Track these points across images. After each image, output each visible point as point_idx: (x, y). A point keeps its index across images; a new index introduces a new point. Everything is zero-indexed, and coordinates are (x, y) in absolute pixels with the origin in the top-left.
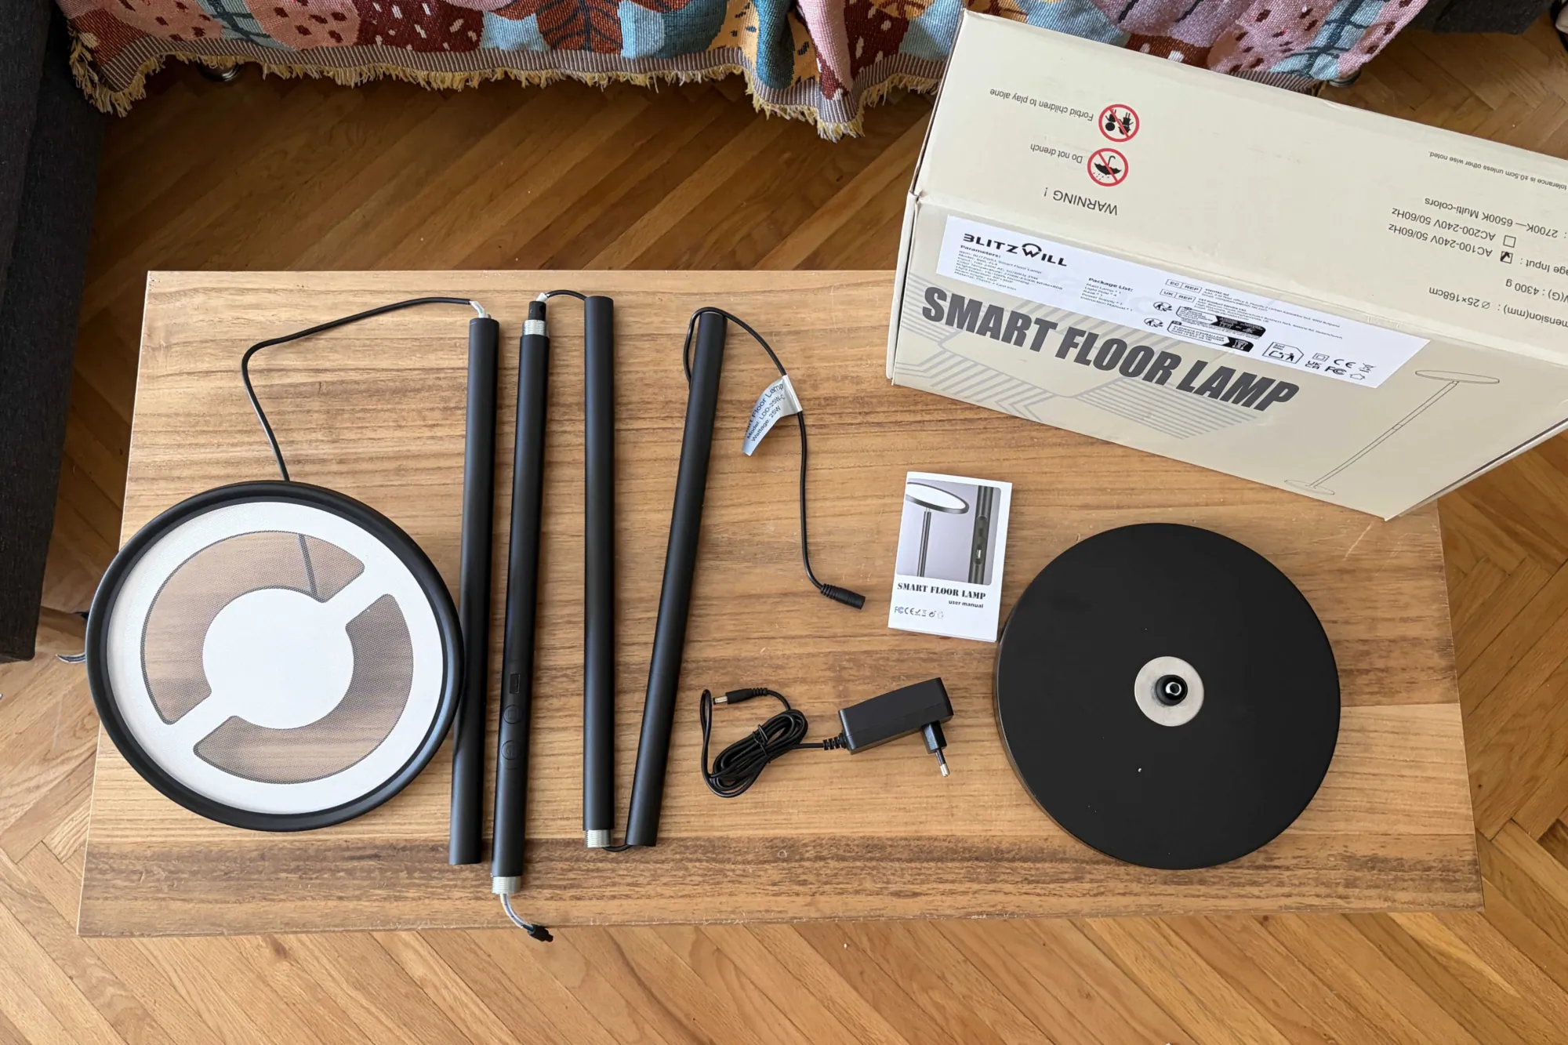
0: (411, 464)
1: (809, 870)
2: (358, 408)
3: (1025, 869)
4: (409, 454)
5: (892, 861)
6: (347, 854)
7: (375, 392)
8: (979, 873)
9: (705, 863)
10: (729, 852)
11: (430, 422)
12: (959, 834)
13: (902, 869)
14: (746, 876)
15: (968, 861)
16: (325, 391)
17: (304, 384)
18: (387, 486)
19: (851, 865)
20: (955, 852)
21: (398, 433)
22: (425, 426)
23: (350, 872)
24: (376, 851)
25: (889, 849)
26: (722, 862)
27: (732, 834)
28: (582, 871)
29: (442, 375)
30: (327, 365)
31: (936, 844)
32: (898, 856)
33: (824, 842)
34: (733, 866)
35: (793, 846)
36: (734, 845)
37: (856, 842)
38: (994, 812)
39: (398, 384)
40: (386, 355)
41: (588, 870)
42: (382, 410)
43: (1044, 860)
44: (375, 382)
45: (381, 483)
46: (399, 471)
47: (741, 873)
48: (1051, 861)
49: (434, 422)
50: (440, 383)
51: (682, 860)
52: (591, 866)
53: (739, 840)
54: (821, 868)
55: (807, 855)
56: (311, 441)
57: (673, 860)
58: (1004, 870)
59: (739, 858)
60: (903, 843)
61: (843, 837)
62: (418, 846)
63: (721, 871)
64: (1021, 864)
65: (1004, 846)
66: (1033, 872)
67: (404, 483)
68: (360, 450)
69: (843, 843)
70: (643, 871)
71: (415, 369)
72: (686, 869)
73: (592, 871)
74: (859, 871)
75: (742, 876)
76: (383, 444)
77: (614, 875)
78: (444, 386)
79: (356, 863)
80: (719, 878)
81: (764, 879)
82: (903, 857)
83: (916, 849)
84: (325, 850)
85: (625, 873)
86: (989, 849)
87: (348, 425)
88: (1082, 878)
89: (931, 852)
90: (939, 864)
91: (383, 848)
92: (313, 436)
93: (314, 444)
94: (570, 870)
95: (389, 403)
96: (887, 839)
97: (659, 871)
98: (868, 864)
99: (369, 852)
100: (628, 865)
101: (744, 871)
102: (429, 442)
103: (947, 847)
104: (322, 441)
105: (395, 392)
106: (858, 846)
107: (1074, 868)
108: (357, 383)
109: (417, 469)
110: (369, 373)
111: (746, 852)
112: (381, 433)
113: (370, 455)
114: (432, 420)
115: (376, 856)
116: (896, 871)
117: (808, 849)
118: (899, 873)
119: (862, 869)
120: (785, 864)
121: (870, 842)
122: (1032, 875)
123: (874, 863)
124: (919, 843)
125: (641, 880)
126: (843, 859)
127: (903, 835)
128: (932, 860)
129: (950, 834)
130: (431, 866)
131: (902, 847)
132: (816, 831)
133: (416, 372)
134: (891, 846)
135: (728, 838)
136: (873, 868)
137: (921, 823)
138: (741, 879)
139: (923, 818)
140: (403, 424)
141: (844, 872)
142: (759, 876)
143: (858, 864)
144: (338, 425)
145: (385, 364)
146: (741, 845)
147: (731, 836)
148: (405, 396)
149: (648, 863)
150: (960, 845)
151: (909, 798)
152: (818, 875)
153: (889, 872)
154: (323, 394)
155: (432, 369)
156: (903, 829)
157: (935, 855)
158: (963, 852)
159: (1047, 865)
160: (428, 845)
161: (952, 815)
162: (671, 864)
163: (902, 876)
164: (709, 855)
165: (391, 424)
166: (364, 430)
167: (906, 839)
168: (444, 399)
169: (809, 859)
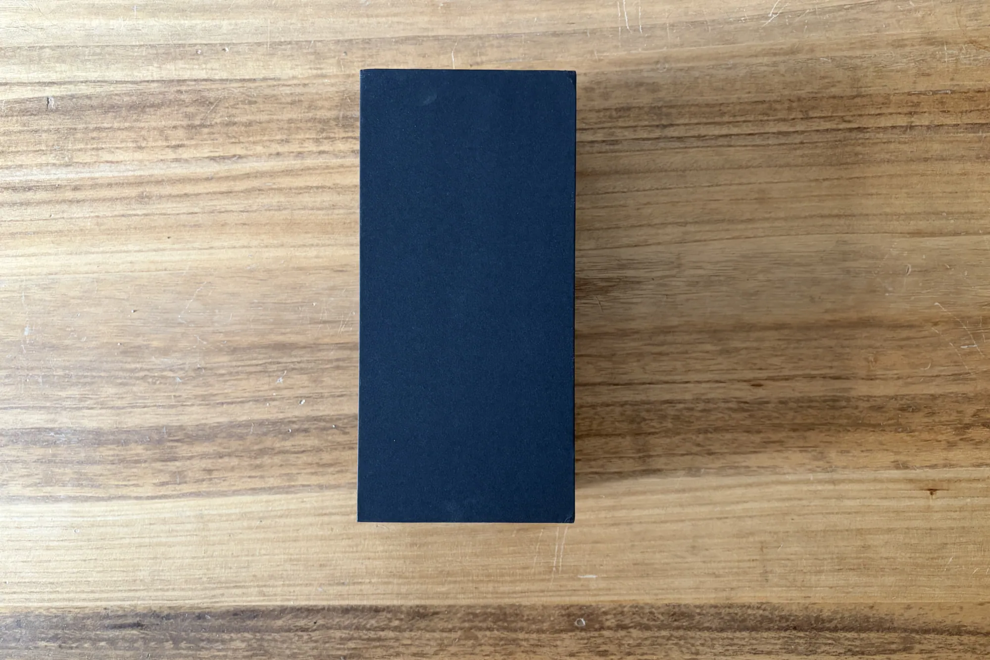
0: (155, 190)
1: (611, 640)
2: (91, 126)
3: (848, 639)
4: (153, 179)
5: (700, 630)
6: (107, 622)
7: (109, 108)
8: (798, 644)
9: (496, 632)
10: (522, 621)
11: (174, 143)
12: (775, 601)
13: (712, 639)
14: (541, 646)
15: (786, 630)
16: (54, 108)
17: (30, 100)
18: (130, 215)
19: (657, 634)
20: (771, 620)
21: (138, 155)
22: (168, 147)
23: (112, 642)
24: (138, 619)
25: (697, 617)
26: (515, 630)
27: (525, 602)
28: (363, 640)
29: (184, 88)
30: (54, 77)
31: (750, 611)
32: (706, 625)
33: (626, 609)
34: (527, 636)
35: (592, 614)
36: (528, 613)
37: (662, 610)
38: (813, 577)
39: (134, 98)
40: (120, 65)
41: (369, 639)
42: (119, 129)
43: (870, 630)
44: (110, 96)
45: (122, 212)
46: (142, 199)
47: (536, 642)
48: (878, 631)
49: (178, 143)
50: (182, 97)
51: (471, 629)
52: (372, 634)
53: (533, 608)
54: (623, 637)
55: (608, 624)
56: (41, 165)
57: (461, 629)
58: (825, 641)
59: (534, 627)
60: (713, 611)
61: (647, 604)
62: (184, 614)
63: (515, 641)
64: (844, 634)
65: (826, 614)
66: (858, 643)
67: (149, 212)
68: (97, 175)
69: (647, 611)
70: (429, 640)
71: (153, 81)
72: (476, 638)
73: (374, 640)
74: (664, 641)
75: (537, 645)
76: (122, 167)
77: (397, 644)
78: (187, 100)
79: (117, 633)
80: (512, 648)
81: (560, 650)
82: (714, 627)
83: (728, 618)
84: (83, 618)
85: (409, 642)
86: (808, 617)
87: (82, 146)
88: (912, 648)
89: (744, 620)
90: (754, 634)
91: (145, 616)
92: (43, 159)
93: (44, 168)
94: (350, 639)
95: (126, 121)
96: (696, 607)
97: (446, 642)
98: (675, 633)
99: (130, 621)
100: (413, 634)
101: (539, 640)
102: (173, 165)
103: (761, 616)
104: (54, 165)
105: (132, 107)
106: (662, 614)
107: (902, 638)
108: (89, 97)
109: (161, 197)
110: (101, 86)
111: (539, 621)
112: (120, 156)
113: (107, 181)
114: (176, 139)
115: (138, 625)
116: (705, 640)
117: (609, 617)
118: (710, 643)
119: (669, 639)
120: (583, 634)
121: (677, 610)
122: (856, 646)
123: (681, 633)
124: (731, 611)
125: (427, 649)
126: (647, 628)
127: (712, 602)
128: (747, 629)
129: (764, 601)
130: (198, 636)
131: (712, 615)
132: (616, 598)
133: (155, 85)
134: (699, 614)
135: (520, 606)
136: (680, 638)
137: (732, 589)
138: (536, 649)
139: (734, 584)
140: (143, 145)
141: (648, 642)
142: (556, 646)
143: (664, 633)
144: (70, 146)
145: (118, 75)
146: (534, 613)
147: (523, 604)
148: (143, 112)
149: (434, 631)
150: (776, 613)
151: (719, 562)
152: (620, 645)
153: (698, 643)
154: (52, 111)
155: (173, 81)
156: (713, 595)
157: (750, 624)
158: (780, 621)
159: (873, 635)
160: (194, 613)
161: (767, 580)
162: (459, 633)
163: (713, 646)
164: (500, 623)
165: (131, 145)
166: (100, 152)
167: (716, 607)
168: (188, 116)
169: (609, 628)
